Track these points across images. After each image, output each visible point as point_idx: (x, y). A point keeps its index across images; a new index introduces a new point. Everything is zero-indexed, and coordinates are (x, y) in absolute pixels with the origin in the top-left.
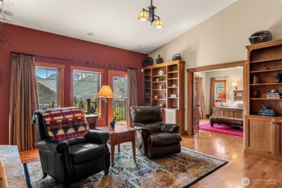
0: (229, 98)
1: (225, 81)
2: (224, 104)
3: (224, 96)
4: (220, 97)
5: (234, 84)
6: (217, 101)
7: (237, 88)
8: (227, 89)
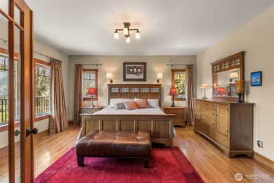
0: (102, 94)
1: (96, 71)
2: (95, 102)
3: (95, 92)
4: (89, 93)
5: (109, 75)
6: (85, 99)
7: (111, 81)
8: (99, 82)
